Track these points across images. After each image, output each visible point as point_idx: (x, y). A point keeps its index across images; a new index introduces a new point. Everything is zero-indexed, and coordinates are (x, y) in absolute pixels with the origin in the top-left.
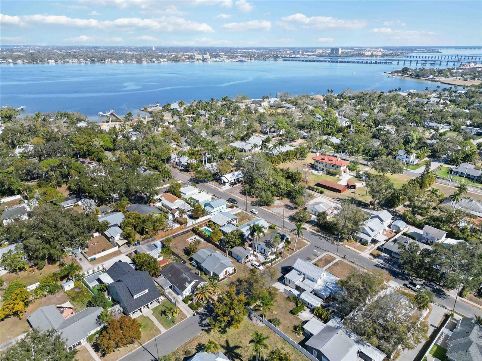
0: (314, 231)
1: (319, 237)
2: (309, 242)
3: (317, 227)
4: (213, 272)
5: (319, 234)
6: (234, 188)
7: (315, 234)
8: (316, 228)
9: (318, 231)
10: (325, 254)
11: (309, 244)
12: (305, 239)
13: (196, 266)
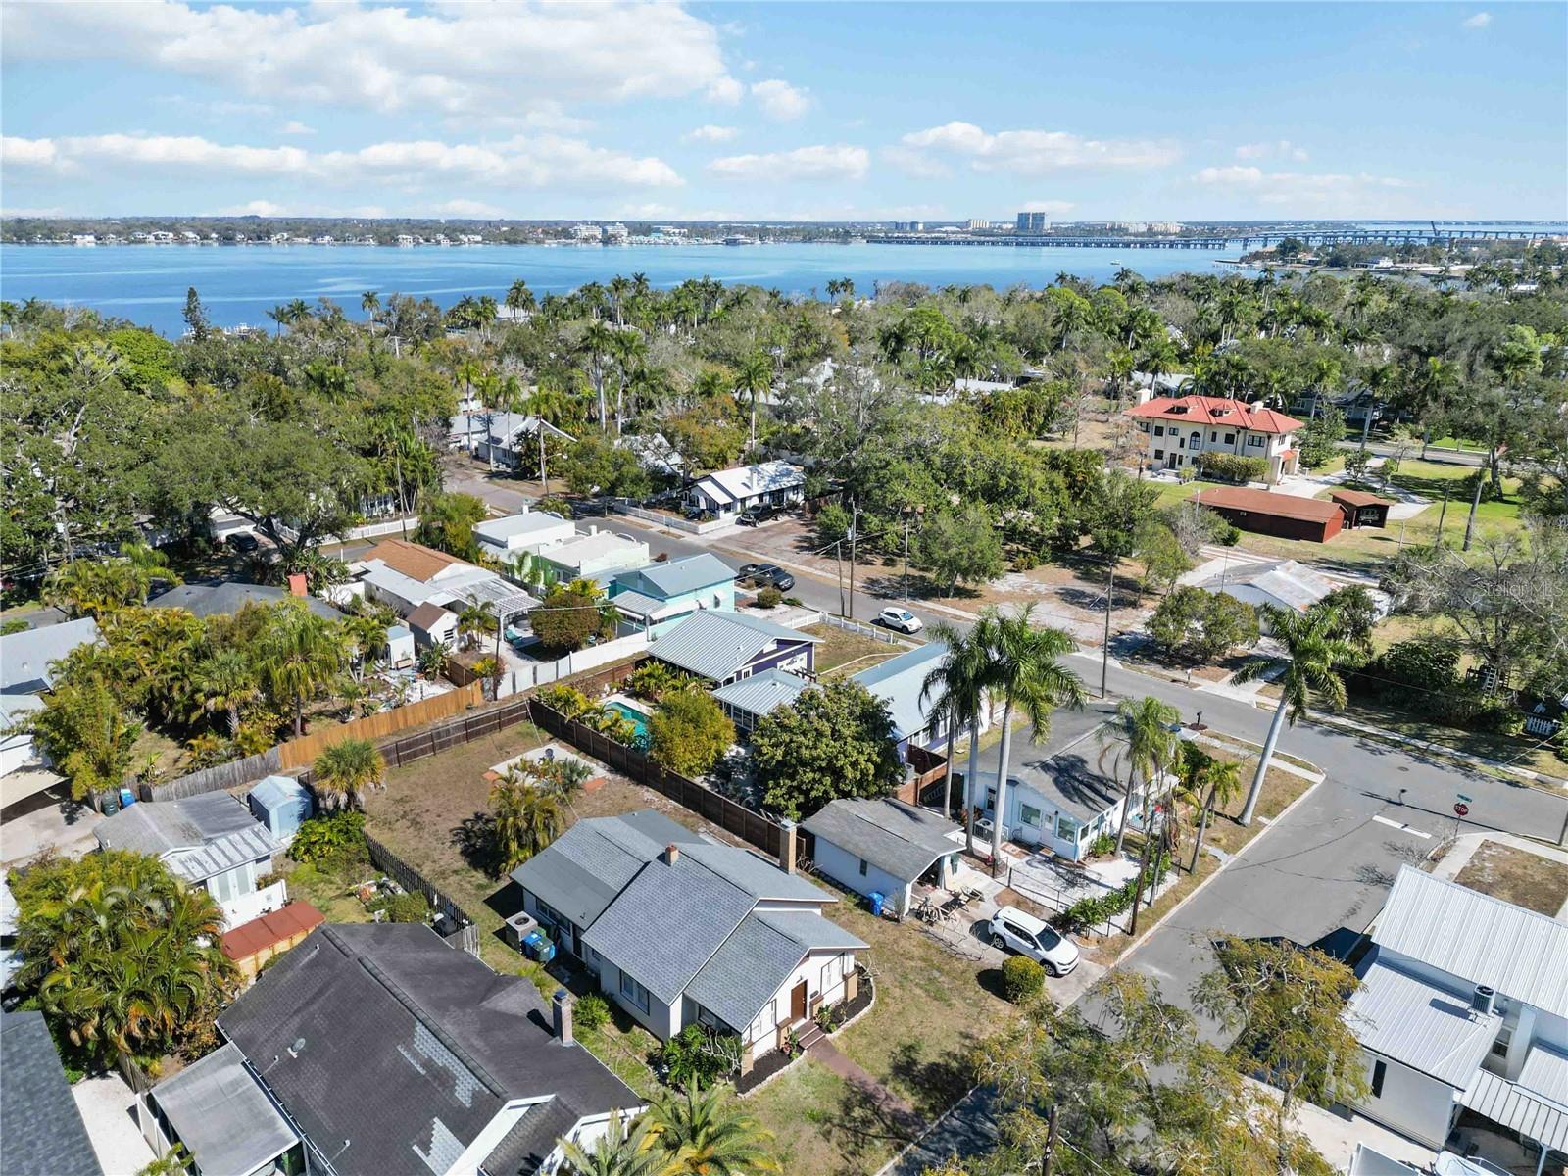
1: (1355, 742)
2: (1309, 767)
4: (688, 1003)
5: (1342, 722)
6: (765, 530)
7: (1316, 722)
11: (1317, 778)
13: (548, 950)
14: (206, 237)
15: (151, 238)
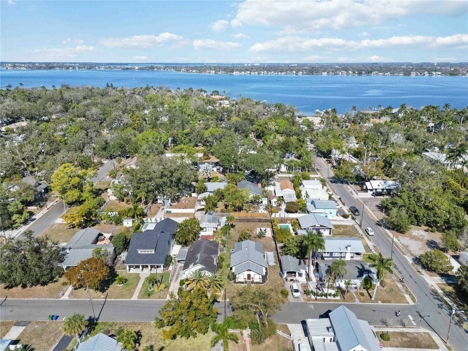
0: (440, 292)
1: (440, 303)
2: (414, 301)
3: (454, 288)
5: (447, 299)
6: (376, 199)
7: (438, 295)
8: (450, 289)
9: (448, 294)
10: (423, 330)
11: (411, 303)
12: (410, 295)
14: (354, 73)
15: (341, 73)
